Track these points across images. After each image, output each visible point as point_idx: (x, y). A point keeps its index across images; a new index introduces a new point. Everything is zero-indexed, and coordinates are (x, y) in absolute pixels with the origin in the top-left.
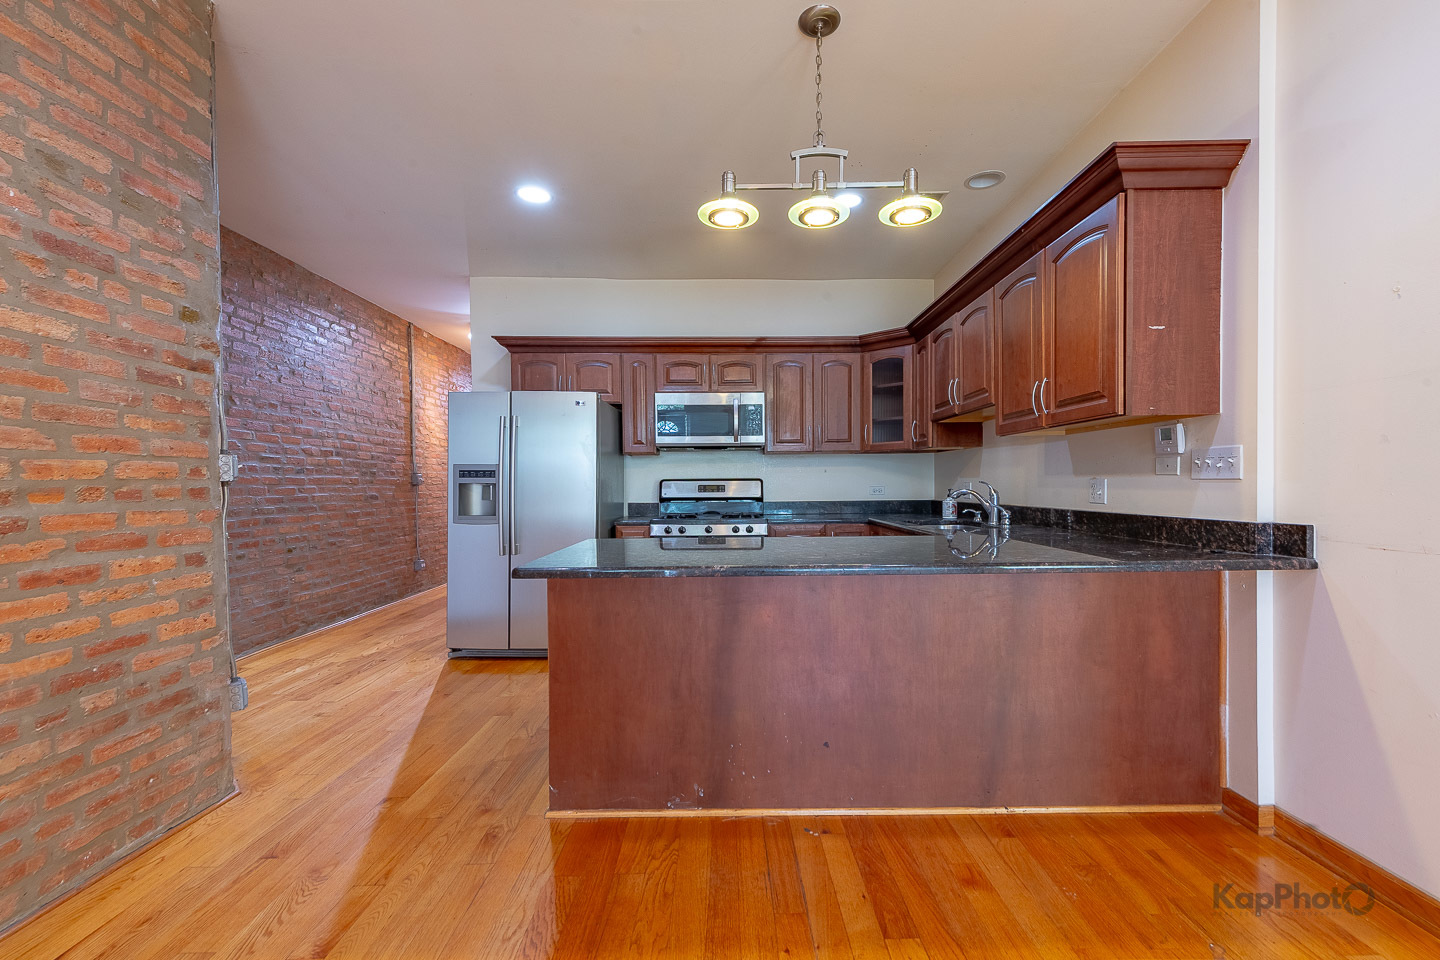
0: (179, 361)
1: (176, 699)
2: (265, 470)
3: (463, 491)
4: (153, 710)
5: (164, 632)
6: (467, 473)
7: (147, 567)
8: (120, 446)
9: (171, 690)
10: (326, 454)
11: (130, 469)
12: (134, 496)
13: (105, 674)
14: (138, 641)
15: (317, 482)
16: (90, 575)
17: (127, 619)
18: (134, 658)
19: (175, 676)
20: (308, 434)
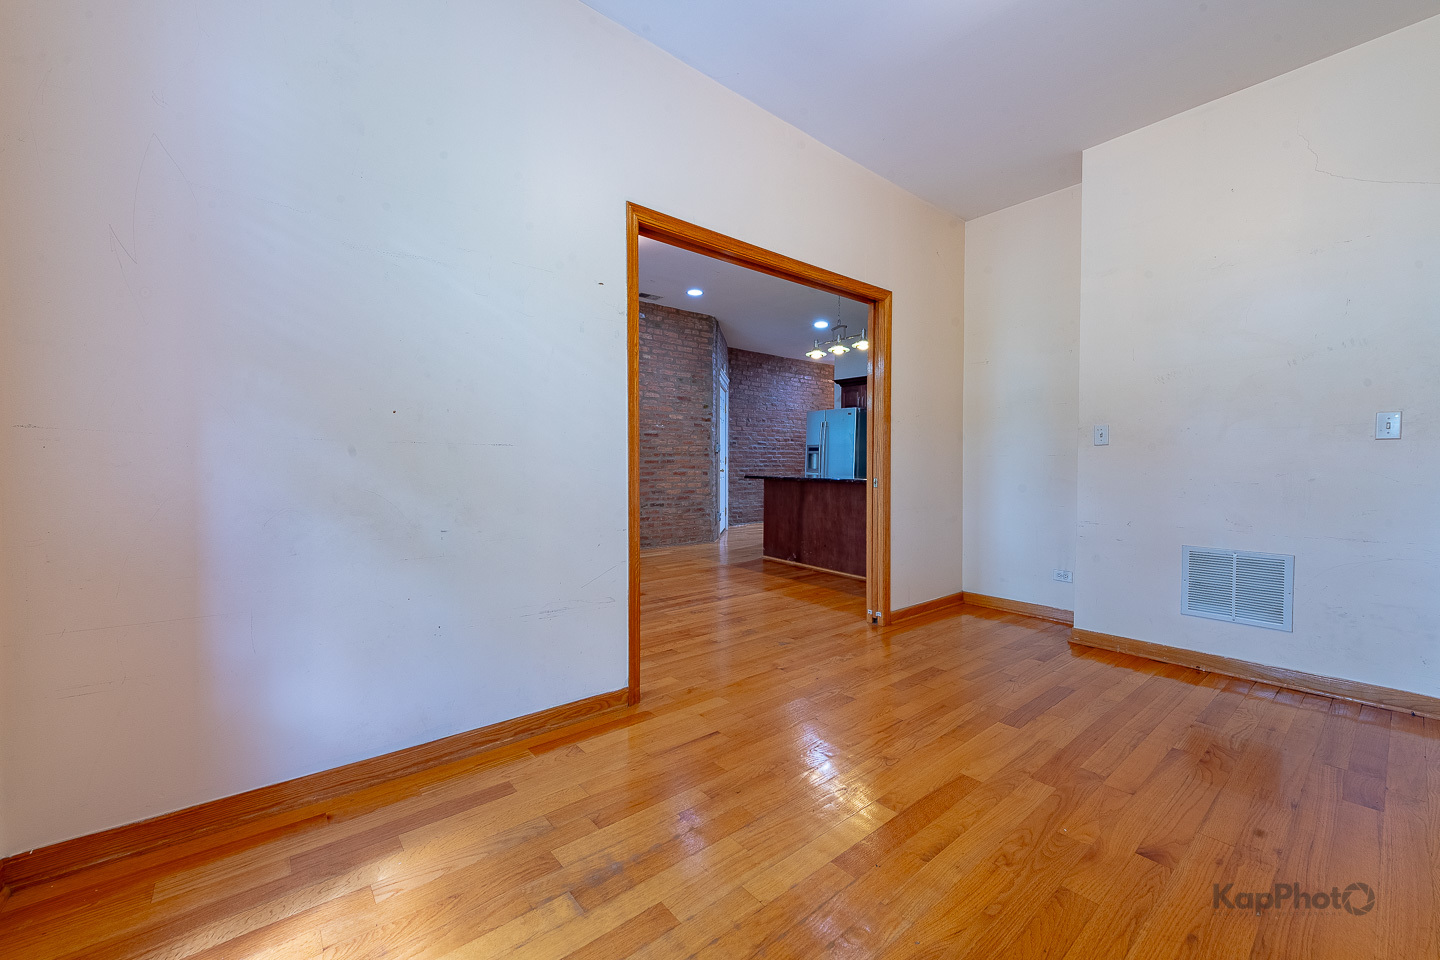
0: (703, 419)
1: (700, 509)
2: (760, 448)
3: (810, 456)
4: (695, 511)
5: (698, 491)
6: (811, 449)
7: (695, 474)
8: (690, 443)
9: (699, 507)
10: (786, 440)
11: (693, 449)
12: (693, 455)
13: (685, 498)
14: (693, 492)
15: (781, 453)
16: (684, 474)
17: (691, 485)
18: (692, 496)
19: (700, 504)
20: (778, 432)
